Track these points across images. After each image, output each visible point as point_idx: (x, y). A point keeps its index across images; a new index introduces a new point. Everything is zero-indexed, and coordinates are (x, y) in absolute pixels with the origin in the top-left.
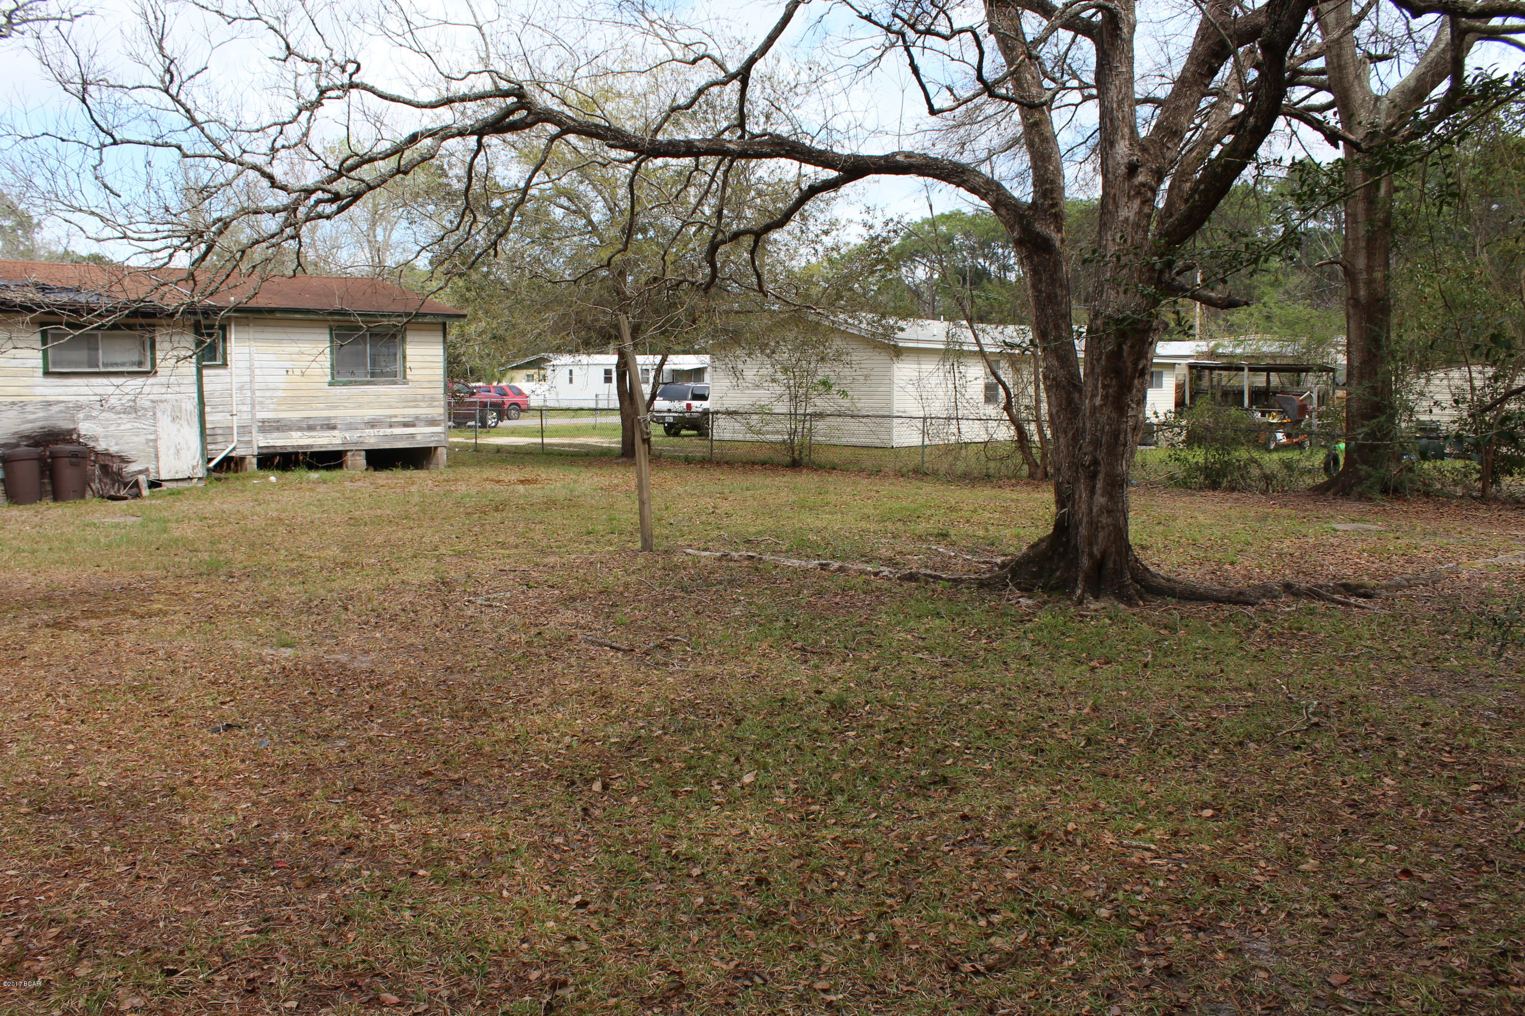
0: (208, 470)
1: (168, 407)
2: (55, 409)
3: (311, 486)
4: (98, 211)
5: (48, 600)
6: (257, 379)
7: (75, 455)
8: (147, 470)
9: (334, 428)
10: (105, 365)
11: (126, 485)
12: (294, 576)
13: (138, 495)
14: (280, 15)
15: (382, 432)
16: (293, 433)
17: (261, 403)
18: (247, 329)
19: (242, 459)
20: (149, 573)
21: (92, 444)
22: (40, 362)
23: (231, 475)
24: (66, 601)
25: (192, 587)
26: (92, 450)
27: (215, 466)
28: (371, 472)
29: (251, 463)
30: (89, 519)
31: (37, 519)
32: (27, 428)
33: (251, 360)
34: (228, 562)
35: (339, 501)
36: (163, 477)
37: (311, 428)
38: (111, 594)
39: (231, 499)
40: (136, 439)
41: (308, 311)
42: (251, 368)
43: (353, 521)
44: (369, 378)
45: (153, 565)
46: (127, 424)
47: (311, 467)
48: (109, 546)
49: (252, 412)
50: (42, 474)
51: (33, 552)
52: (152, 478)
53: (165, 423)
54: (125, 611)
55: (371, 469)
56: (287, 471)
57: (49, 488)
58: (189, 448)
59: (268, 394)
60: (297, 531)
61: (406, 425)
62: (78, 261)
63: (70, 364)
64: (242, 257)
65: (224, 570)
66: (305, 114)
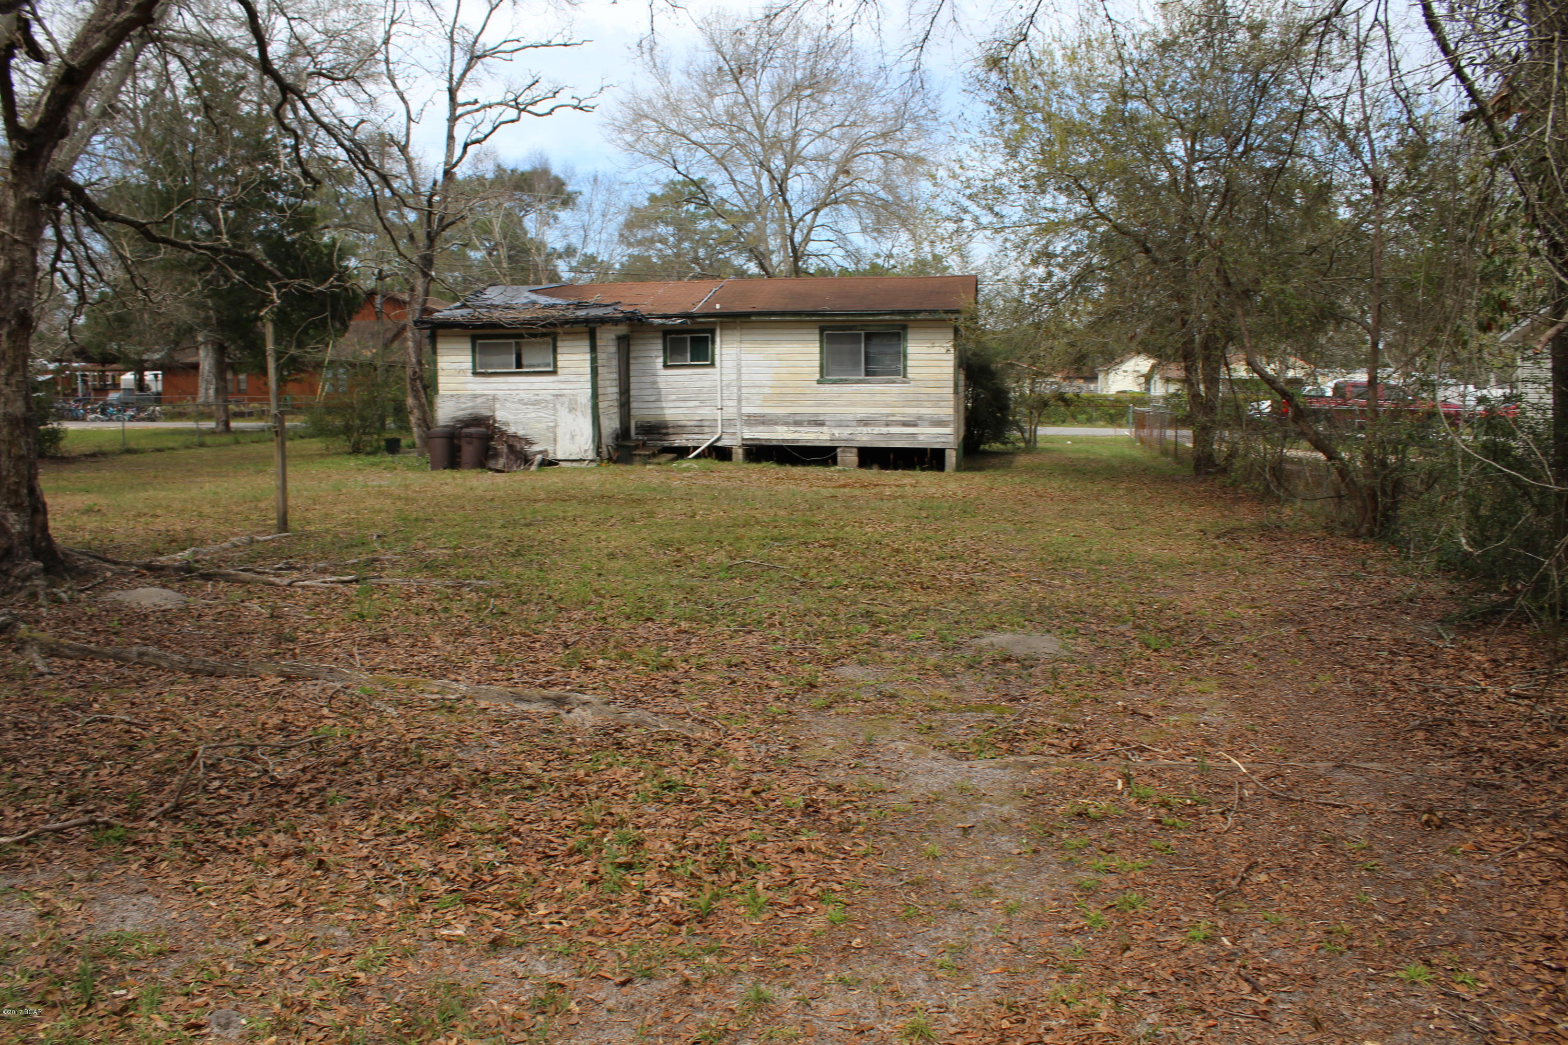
6: (744, 377)
9: (821, 424)
15: (876, 430)
16: (781, 428)
17: (748, 399)
18: (734, 332)
19: (729, 449)
27: (702, 453)
29: (739, 454)
33: (739, 359)
37: (797, 423)
42: (739, 367)
44: (862, 377)
49: (738, 407)
59: (754, 390)
61: (905, 424)
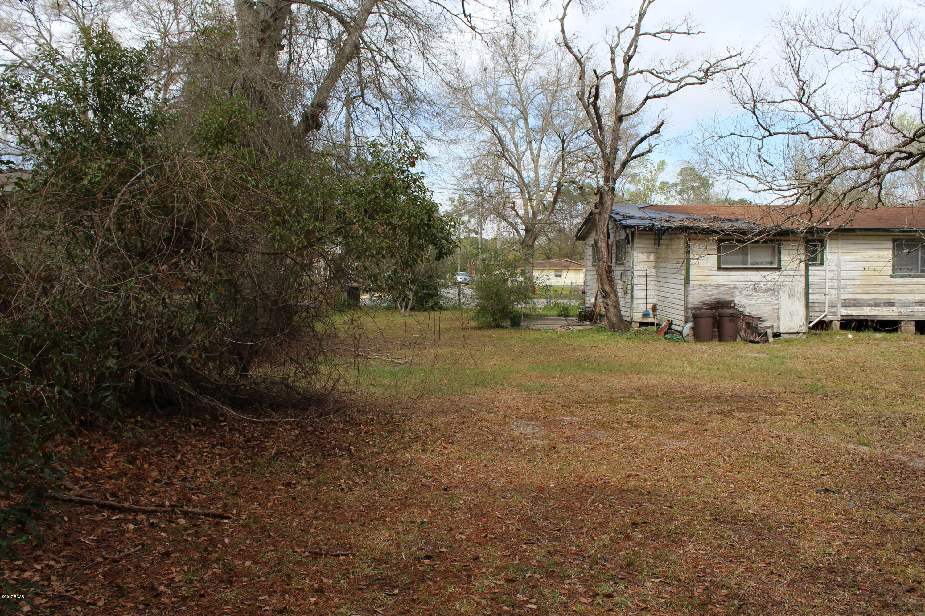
0: (809, 328)
1: (787, 289)
2: (722, 289)
3: (876, 342)
4: (757, 175)
5: (718, 398)
6: (842, 273)
7: (732, 316)
8: (772, 326)
9: (893, 305)
10: (752, 264)
11: (760, 334)
12: (867, 399)
13: (766, 341)
14: (870, 43)
16: (865, 308)
17: (844, 288)
18: (837, 241)
19: (831, 322)
20: (776, 389)
21: (742, 310)
22: (715, 262)
23: (823, 332)
24: (727, 400)
25: (801, 400)
26: (742, 313)
27: (814, 326)
28: (918, 335)
29: (836, 325)
30: (739, 353)
31: (710, 351)
32: (707, 299)
33: (839, 261)
34: (823, 387)
35: (896, 354)
36: (781, 331)
37: (877, 305)
38: (753, 399)
39: (824, 347)
40: (767, 308)
41: (878, 230)
42: (839, 266)
43: (907, 368)
44: (919, 273)
45: (776, 384)
46: (762, 299)
47: (876, 330)
48: (751, 370)
49: (838, 293)
50: (714, 326)
51: (709, 370)
52: (775, 331)
53: (784, 298)
54: (761, 410)
55: (919, 334)
56: (860, 331)
57: (717, 334)
58: (798, 315)
59: (849, 282)
60: (868, 371)
62: (732, 203)
63: (732, 263)
64: (844, 197)
65: (820, 392)
66: (887, 104)
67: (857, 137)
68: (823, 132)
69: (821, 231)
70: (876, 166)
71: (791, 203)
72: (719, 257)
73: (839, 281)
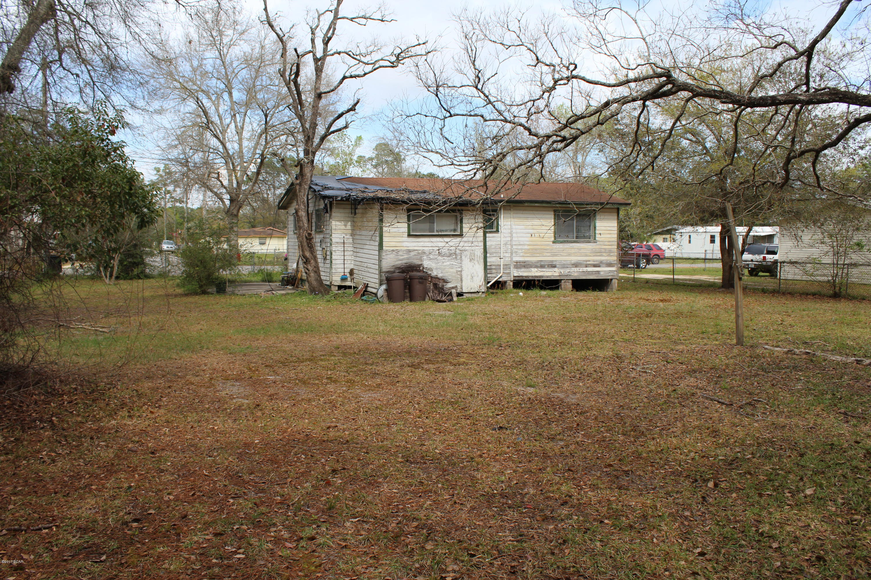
0: (488, 288)
1: (468, 253)
2: (412, 254)
3: (542, 298)
4: (440, 151)
5: (409, 352)
6: (514, 239)
7: (421, 278)
8: (456, 287)
9: (555, 266)
10: (437, 231)
11: (445, 294)
12: (534, 348)
13: (451, 300)
14: (533, 41)
15: (581, 269)
16: (533, 269)
17: (516, 252)
18: (509, 212)
19: (505, 282)
20: (459, 342)
21: (430, 272)
22: (406, 230)
23: (499, 291)
24: (417, 354)
25: (480, 351)
26: (429, 275)
27: (491, 286)
28: (574, 292)
29: (509, 285)
30: (427, 311)
31: (402, 311)
32: (399, 263)
33: (511, 228)
34: (499, 339)
35: (558, 308)
36: (464, 291)
37: (542, 266)
38: (439, 352)
39: (499, 304)
40: (451, 270)
41: (542, 202)
42: (511, 233)
43: (565, 319)
44: (575, 239)
45: (460, 338)
46: (447, 262)
47: (542, 288)
48: (437, 326)
49: (511, 257)
50: (405, 288)
51: (401, 327)
52: (458, 291)
53: (466, 261)
54: (446, 361)
55: (575, 290)
56: (529, 290)
57: (408, 295)
58: (478, 276)
59: (520, 247)
60: (535, 323)
61: (595, 266)
62: (421, 177)
63: (420, 231)
64: (513, 173)
65: (497, 343)
66: (546, 95)
67: (523, 121)
68: (495, 115)
69: (496, 202)
70: (538, 146)
71: (470, 177)
72: (409, 225)
73: (512, 246)
